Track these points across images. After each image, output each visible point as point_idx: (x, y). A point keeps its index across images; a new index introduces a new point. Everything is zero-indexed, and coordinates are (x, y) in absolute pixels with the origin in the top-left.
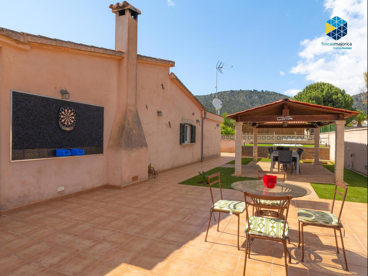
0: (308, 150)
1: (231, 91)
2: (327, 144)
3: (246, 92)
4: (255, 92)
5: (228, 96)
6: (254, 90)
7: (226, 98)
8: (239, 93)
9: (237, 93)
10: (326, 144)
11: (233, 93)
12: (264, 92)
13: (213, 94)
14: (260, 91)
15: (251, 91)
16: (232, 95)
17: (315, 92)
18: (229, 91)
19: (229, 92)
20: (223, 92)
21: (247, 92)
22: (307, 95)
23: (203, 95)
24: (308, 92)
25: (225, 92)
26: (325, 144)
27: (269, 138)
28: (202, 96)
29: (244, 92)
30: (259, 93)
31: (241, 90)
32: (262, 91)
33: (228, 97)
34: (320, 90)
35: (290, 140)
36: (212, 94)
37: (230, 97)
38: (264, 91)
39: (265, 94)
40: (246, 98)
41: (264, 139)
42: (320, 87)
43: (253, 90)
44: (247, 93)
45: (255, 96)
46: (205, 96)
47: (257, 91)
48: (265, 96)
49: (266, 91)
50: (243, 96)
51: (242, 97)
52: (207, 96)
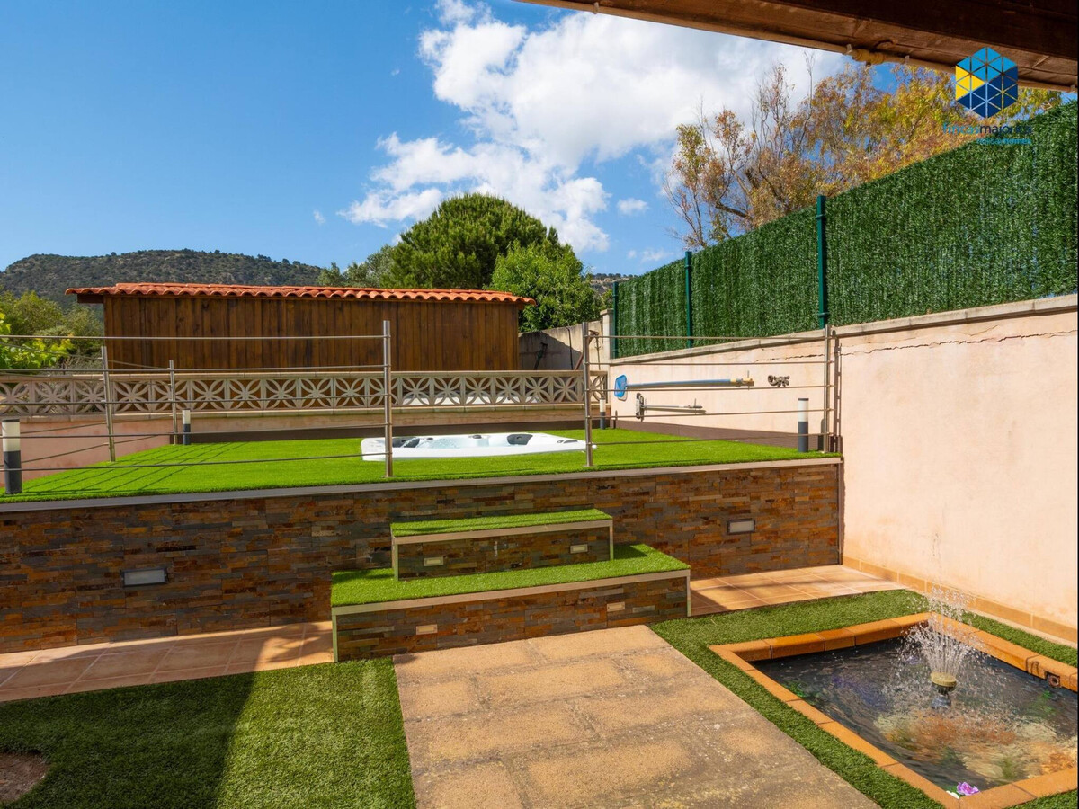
0: (697, 491)
1: (186, 251)
2: (814, 429)
3: (237, 258)
4: (262, 263)
5: (173, 266)
6: (261, 257)
7: (169, 274)
8: (212, 260)
9: (205, 260)
10: (804, 426)
11: (191, 260)
12: (289, 265)
13: (119, 254)
14: (280, 260)
15: (249, 259)
16: (189, 264)
17: (477, 225)
18: (177, 252)
19: (178, 255)
20: (157, 251)
21: (238, 260)
22: (451, 232)
23: (79, 256)
24: (451, 223)
25: (162, 251)
26: (795, 430)
27: (316, 393)
28: (76, 258)
29: (228, 260)
30: (275, 265)
31: (217, 252)
32: (285, 261)
33: (174, 270)
34: (490, 220)
35: (426, 401)
36: (114, 254)
37: (181, 269)
38: (291, 263)
39: (292, 272)
40: (235, 277)
41: (281, 405)
42: (490, 209)
43: (256, 257)
44: (239, 264)
45: (262, 274)
46: (87, 259)
47: (269, 259)
48: (293, 276)
49: (295, 262)
50: (226, 271)
51: (224, 274)
52: (95, 259)
